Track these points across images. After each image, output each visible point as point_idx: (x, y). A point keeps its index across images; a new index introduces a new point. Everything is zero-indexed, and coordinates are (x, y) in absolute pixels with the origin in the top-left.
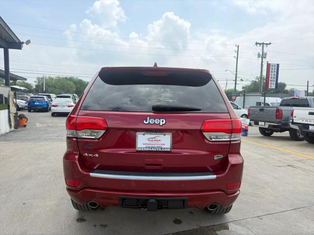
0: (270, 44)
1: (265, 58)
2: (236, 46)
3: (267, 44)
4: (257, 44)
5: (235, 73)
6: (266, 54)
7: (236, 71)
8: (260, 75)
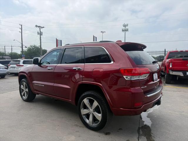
0: (43, 27)
1: (42, 35)
2: (20, 25)
3: (42, 27)
4: (36, 26)
5: (21, 42)
6: (42, 33)
7: (22, 41)
8: (40, 45)
